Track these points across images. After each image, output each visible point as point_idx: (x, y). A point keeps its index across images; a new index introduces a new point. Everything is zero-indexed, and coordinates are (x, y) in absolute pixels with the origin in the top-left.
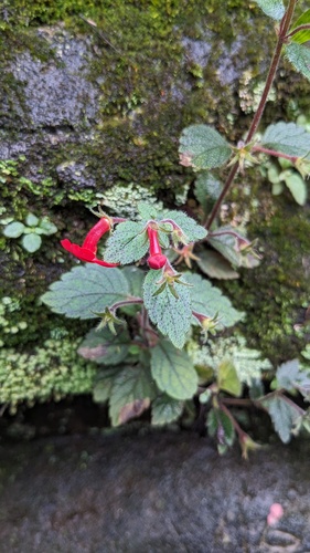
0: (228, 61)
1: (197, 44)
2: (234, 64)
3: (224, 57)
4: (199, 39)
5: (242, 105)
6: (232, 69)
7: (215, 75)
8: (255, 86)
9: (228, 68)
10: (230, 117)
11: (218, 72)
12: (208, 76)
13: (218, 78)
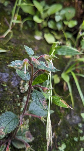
0: (15, 78)
1: (4, 74)
2: (17, 79)
3: (13, 77)
4: (5, 72)
5: (21, 91)
6: (17, 81)
7: (11, 84)
8: (25, 84)
9: (15, 80)
10: (18, 96)
11: (12, 83)
12: (9, 85)
13: (13, 85)
